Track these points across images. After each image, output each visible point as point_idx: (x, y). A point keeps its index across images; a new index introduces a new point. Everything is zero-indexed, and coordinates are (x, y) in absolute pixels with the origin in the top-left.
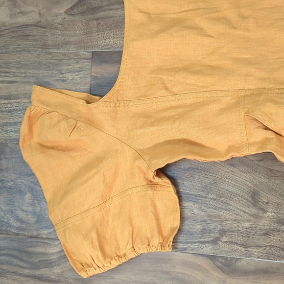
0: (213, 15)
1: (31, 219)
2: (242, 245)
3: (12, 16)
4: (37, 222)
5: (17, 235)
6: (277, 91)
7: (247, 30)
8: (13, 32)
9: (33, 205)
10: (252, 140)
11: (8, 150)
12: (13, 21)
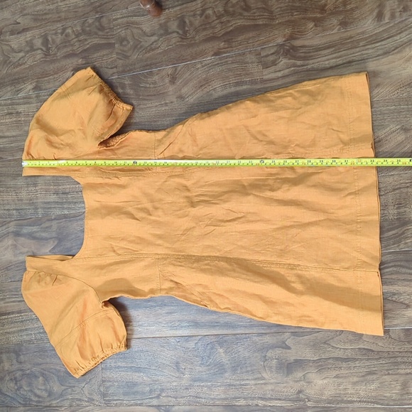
0: (139, 206)
1: (45, 394)
2: (174, 397)
3: (15, 255)
4: (49, 396)
5: (37, 406)
6: (175, 256)
7: (159, 217)
8: (17, 267)
9: (45, 384)
10: (163, 287)
11: (23, 348)
12: (16, 259)
